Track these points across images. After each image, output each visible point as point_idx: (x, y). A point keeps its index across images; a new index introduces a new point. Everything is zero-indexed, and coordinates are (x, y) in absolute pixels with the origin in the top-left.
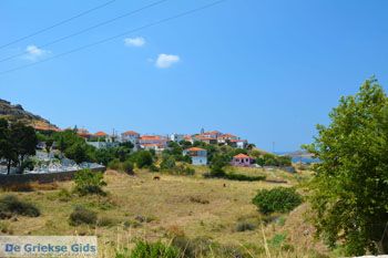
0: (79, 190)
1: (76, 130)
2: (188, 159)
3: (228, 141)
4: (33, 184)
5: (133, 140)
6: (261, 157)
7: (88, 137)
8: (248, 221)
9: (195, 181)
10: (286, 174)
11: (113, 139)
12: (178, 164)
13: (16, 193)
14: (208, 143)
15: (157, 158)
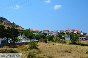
0: (31, 47)
1: (30, 29)
2: (64, 38)
3: (77, 33)
4: (18, 46)
5: (47, 32)
7: (34, 32)
9: (66, 45)
11: (41, 32)
12: (61, 40)
13: (13, 48)
14: (70, 33)
15: (54, 38)
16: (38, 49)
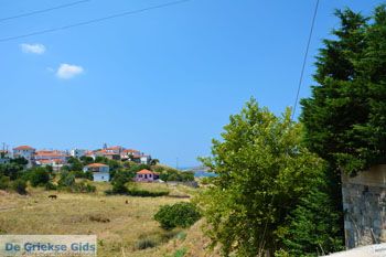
2: (89, 176)
3: (131, 157)
5: (26, 156)
6: (165, 172)
8: (149, 238)
9: (96, 199)
10: (189, 189)
11: (3, 154)
12: (78, 181)
14: (110, 158)
15: (54, 175)
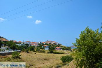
0: (13, 57)
1: (13, 41)
2: (44, 48)
5: (29, 43)
6: (63, 47)
7: (17, 43)
8: (59, 65)
9: (45, 54)
10: (70, 52)
11: (23, 43)
12: (41, 50)
14: (49, 44)
15: (35, 48)
16: (20, 58)
